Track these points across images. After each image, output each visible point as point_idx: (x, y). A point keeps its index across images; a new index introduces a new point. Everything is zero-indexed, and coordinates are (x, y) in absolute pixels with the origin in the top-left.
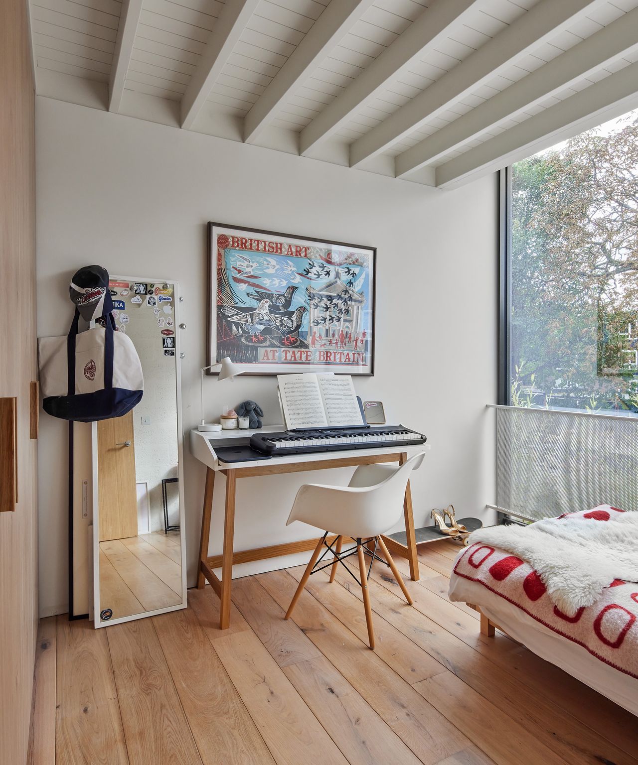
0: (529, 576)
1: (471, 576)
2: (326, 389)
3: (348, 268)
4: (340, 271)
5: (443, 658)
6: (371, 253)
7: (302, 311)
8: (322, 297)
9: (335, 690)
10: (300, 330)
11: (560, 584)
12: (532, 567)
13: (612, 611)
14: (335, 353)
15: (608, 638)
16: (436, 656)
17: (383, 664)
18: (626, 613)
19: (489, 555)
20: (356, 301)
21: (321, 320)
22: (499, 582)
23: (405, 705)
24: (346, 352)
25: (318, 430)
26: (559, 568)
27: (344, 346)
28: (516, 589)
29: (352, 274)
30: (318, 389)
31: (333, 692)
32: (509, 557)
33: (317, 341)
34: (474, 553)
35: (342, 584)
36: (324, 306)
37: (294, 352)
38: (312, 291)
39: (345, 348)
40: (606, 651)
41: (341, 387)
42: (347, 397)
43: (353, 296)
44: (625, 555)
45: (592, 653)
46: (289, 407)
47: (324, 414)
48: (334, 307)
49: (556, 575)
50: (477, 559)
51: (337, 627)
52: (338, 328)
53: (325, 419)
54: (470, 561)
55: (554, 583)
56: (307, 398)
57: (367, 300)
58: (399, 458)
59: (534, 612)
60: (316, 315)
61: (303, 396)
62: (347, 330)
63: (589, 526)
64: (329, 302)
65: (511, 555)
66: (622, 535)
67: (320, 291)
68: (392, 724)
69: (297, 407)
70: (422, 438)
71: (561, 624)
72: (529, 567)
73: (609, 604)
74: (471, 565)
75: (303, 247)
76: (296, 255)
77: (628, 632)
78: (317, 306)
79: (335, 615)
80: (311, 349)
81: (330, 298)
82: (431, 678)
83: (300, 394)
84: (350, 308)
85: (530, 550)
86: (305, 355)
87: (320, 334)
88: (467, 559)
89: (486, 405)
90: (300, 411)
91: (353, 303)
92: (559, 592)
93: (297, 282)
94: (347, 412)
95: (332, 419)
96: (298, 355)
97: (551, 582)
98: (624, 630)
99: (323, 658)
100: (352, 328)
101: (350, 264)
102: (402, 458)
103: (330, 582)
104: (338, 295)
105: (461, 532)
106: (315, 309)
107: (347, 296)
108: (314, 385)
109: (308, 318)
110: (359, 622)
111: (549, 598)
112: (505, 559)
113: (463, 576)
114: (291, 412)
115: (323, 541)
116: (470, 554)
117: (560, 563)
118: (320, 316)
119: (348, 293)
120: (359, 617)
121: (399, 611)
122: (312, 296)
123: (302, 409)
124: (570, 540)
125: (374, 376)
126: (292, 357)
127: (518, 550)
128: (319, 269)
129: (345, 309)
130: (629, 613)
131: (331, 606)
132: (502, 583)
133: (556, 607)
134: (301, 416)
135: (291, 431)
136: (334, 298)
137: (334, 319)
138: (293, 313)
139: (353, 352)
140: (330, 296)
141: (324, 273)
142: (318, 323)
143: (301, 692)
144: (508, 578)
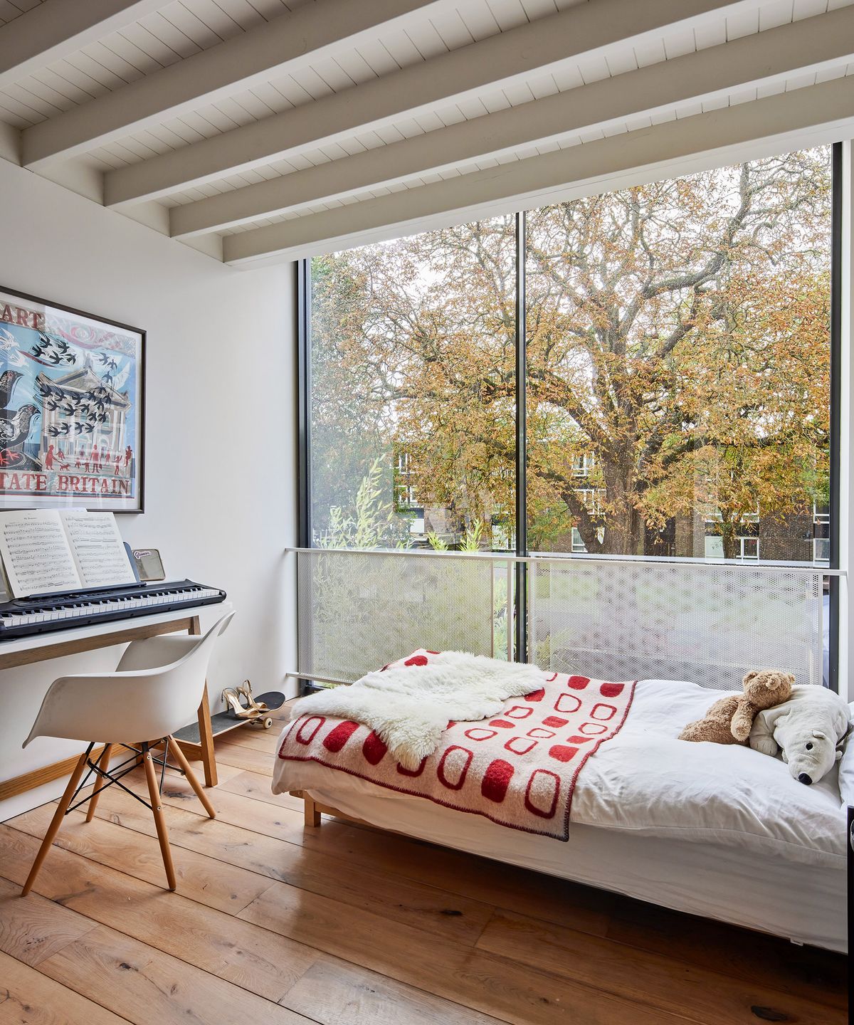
0: (368, 739)
1: (301, 755)
2: (76, 532)
3: (104, 354)
4: (91, 358)
5: (268, 869)
6: (139, 336)
7: (30, 412)
8: (63, 394)
9: (132, 963)
10: (26, 441)
11: (402, 738)
12: (370, 728)
13: (452, 753)
14: (84, 479)
15: (451, 782)
16: (257, 870)
17: (191, 904)
18: (464, 751)
19: (320, 725)
20: (117, 404)
21: (63, 429)
22: (336, 754)
23: (233, 943)
24: (101, 479)
25: (68, 595)
26: (398, 722)
27: (99, 469)
28: (354, 758)
29: (110, 363)
30: (63, 532)
31: (127, 967)
32: (343, 723)
33: (55, 459)
34: (302, 727)
35: (108, 818)
36: (67, 407)
37: (15, 476)
38: (46, 383)
39: (101, 473)
40: (450, 796)
41: (99, 530)
42: (110, 544)
43: (112, 396)
44: (448, 697)
45: (438, 802)
46: (15, 563)
47: (74, 571)
48: (83, 411)
49: (396, 730)
50: (306, 734)
51: (114, 880)
52: (90, 442)
53: (77, 578)
54: (299, 739)
55: (395, 739)
56: (45, 547)
57: (133, 404)
58: (189, 625)
59: (376, 778)
60: (53, 420)
61: (38, 544)
62: (104, 445)
63: (412, 674)
64: (75, 402)
65: (346, 720)
66: (441, 678)
67: (60, 383)
68: (221, 972)
69: (28, 561)
70: (220, 594)
71: (405, 782)
72: (367, 728)
73: (448, 747)
74: (301, 742)
75: (31, 313)
76: (19, 322)
77: (469, 769)
78: (54, 407)
79: (107, 864)
80: (45, 471)
81: (77, 397)
82: (258, 898)
83: (32, 541)
84: (107, 413)
85: (364, 709)
86: (36, 481)
87: (60, 449)
88: (295, 737)
89: (286, 549)
90: (36, 568)
91: (112, 407)
92: (402, 746)
93: (21, 366)
94: (110, 566)
95: (88, 578)
96: (23, 481)
97: (392, 738)
98: (464, 769)
99: (103, 929)
100: (111, 443)
101: (107, 349)
102: (192, 625)
103: (88, 821)
104: (90, 392)
105: (261, 712)
106: (51, 410)
107: (102, 396)
108: (57, 527)
109: (40, 423)
110: (146, 863)
111: (392, 756)
112: (340, 726)
113: (291, 758)
114: (19, 570)
115: (85, 759)
116: (297, 730)
117: (398, 716)
118: (61, 422)
119: (105, 390)
120: (144, 856)
121: (200, 831)
122: (46, 390)
123: (37, 565)
124: (397, 691)
125: (143, 513)
126: (12, 483)
127: (352, 713)
128: (59, 351)
129: (100, 415)
130: (466, 751)
131: (98, 854)
132: (340, 754)
133: (399, 763)
134: (36, 575)
135: (20, 599)
136: (82, 396)
137: (83, 429)
138: (14, 413)
139: (113, 478)
140: (77, 394)
141: (65, 358)
142: (56, 433)
143: (77, 987)
144: (346, 747)
